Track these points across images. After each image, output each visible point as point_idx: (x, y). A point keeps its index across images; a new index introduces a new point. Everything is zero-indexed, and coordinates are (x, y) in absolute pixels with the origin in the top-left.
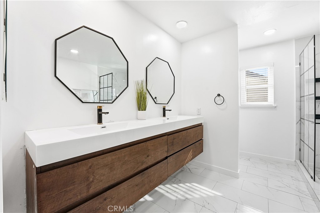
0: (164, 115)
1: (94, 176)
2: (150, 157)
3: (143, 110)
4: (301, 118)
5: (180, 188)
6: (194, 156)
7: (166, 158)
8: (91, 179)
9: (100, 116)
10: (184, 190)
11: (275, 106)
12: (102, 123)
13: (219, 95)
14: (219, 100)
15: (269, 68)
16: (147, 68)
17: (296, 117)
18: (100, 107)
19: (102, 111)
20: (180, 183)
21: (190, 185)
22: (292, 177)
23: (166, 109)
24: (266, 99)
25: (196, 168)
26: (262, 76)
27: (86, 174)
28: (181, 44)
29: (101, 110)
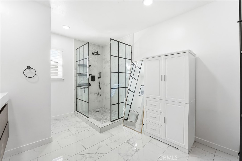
4: (76, 86)
13: (29, 67)
24: (56, 74)
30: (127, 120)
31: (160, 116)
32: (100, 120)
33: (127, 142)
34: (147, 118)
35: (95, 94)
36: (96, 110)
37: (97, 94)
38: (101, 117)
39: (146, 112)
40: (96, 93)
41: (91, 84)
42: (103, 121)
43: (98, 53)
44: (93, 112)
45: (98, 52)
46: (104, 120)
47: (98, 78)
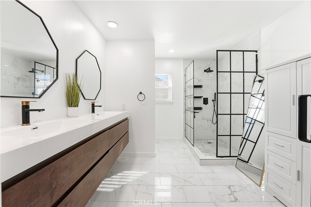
0: (93, 111)
1: (57, 181)
2: (98, 152)
3: (75, 107)
4: (186, 110)
5: (113, 179)
6: (124, 147)
7: (108, 151)
8: (54, 186)
9: (26, 114)
10: (118, 180)
11: (173, 102)
12: (29, 124)
13: (141, 93)
14: (141, 97)
15: (169, 75)
16: (76, 60)
17: (183, 109)
18: (27, 102)
19: (29, 108)
20: (113, 175)
21: (122, 174)
22: (183, 148)
23: (95, 105)
24: (166, 97)
25: (122, 159)
26: (162, 80)
27: (50, 181)
28: (107, 41)
29: (29, 106)
30: (247, 162)
31: (290, 167)
32: (207, 153)
33: (228, 186)
34: (269, 165)
35: (208, 121)
36: (209, 141)
37: (211, 122)
38: (211, 149)
39: (268, 154)
40: (210, 120)
41: (202, 108)
42: (210, 154)
43: (210, 70)
44: (204, 142)
45: (210, 68)
46: (212, 153)
47: (213, 100)
